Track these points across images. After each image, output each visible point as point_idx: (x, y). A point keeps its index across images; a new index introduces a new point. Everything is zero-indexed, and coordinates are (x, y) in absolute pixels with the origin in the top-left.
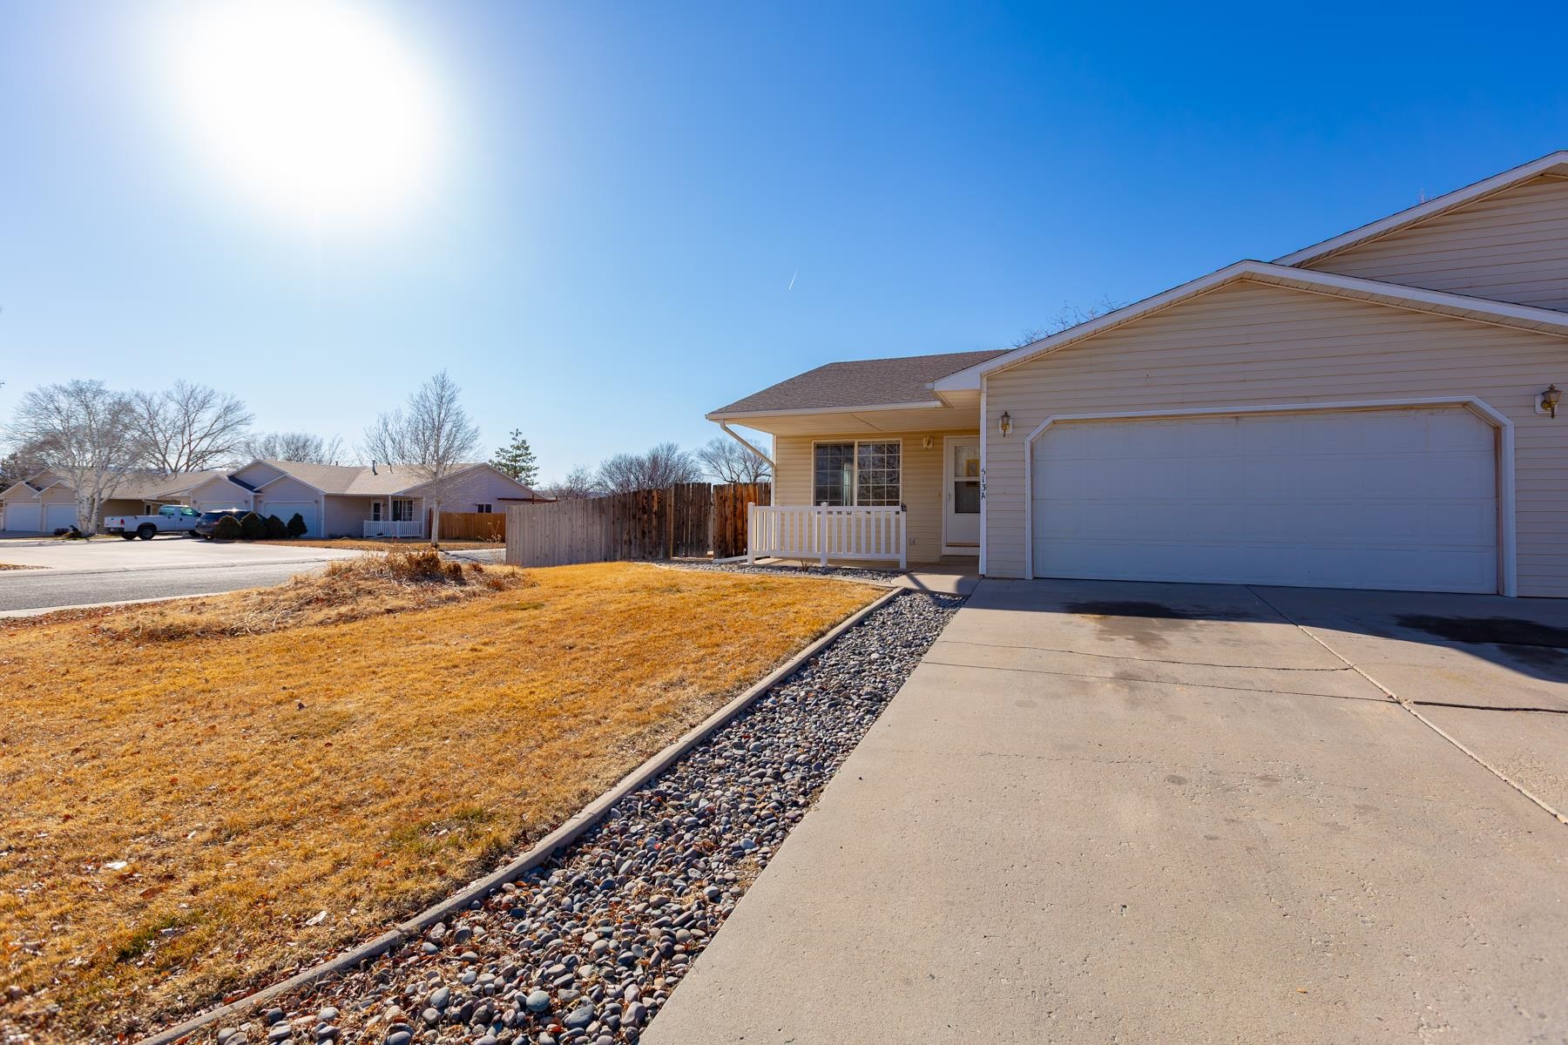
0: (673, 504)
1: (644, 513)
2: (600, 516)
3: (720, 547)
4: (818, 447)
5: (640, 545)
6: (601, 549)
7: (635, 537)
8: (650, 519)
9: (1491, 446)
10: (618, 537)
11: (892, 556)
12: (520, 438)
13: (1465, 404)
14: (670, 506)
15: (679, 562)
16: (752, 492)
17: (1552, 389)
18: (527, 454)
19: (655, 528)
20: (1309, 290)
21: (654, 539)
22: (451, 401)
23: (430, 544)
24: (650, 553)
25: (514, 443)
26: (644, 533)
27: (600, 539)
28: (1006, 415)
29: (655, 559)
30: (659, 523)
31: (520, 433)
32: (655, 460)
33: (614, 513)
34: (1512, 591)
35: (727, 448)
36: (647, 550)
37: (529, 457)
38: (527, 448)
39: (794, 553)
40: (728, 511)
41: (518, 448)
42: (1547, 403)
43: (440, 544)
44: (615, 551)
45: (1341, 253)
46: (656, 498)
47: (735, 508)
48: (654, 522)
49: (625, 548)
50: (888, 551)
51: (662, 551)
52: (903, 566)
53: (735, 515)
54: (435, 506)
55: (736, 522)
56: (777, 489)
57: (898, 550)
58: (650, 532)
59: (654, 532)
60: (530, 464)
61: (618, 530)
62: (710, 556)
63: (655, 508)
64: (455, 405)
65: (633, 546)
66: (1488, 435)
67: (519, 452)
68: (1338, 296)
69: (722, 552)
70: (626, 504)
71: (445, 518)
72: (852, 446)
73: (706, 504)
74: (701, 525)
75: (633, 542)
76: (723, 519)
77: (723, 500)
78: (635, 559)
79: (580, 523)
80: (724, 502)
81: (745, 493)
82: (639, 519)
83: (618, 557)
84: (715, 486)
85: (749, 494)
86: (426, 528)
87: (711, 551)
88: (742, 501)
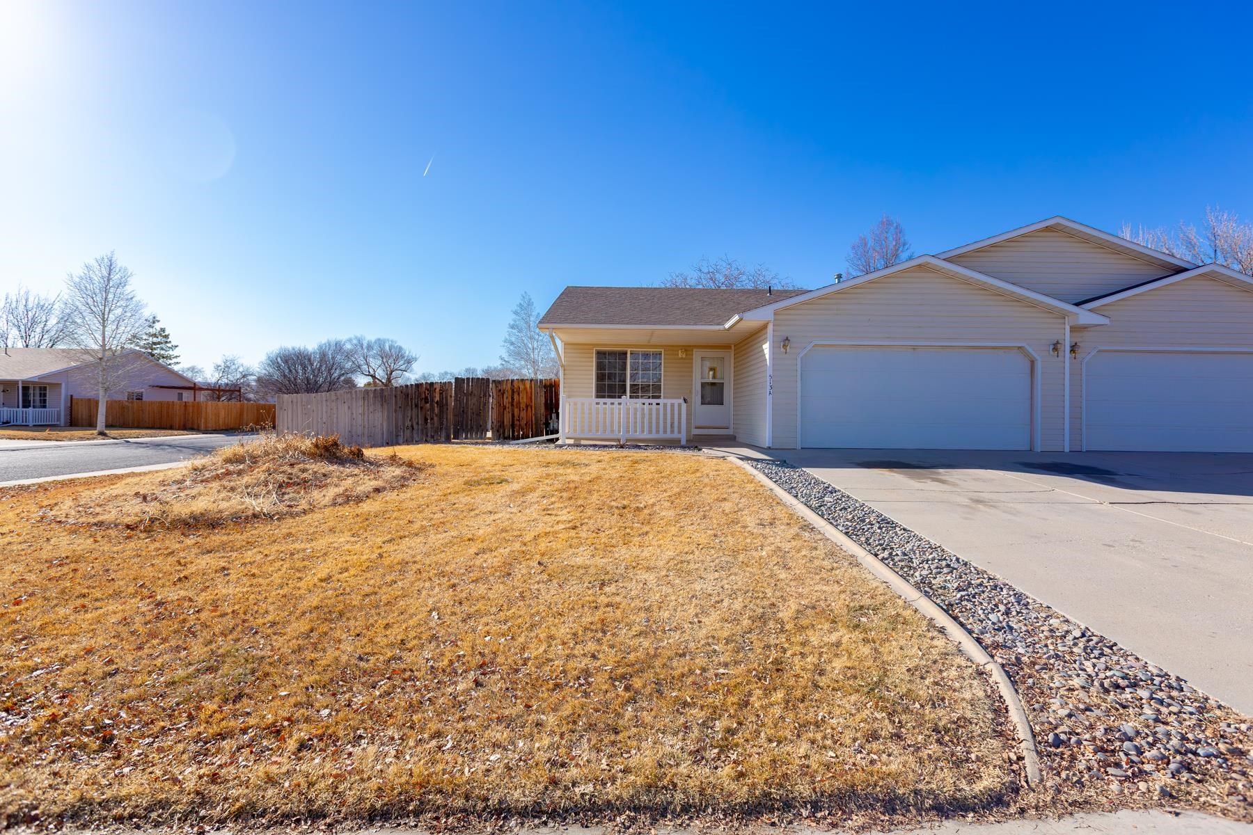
0: (453, 395)
1: (426, 403)
2: (382, 405)
3: (498, 431)
4: (601, 354)
5: (422, 430)
6: (383, 434)
7: (418, 424)
8: (432, 409)
9: (1029, 372)
10: (400, 423)
11: (676, 435)
12: (158, 326)
13: (1019, 348)
14: (451, 396)
15: (457, 443)
16: (528, 386)
17: (1058, 343)
18: (166, 342)
19: (437, 415)
20: (952, 277)
21: (436, 425)
23: (95, 432)
24: (432, 437)
25: (152, 331)
26: (426, 420)
27: (382, 425)
28: (787, 339)
29: (436, 442)
30: (441, 411)
31: (158, 321)
33: (396, 402)
34: (1038, 448)
36: (429, 434)
37: (169, 345)
38: (167, 337)
39: (599, 435)
40: (506, 401)
41: (155, 335)
42: (1055, 349)
43: (107, 432)
44: (397, 436)
45: (960, 256)
46: (437, 390)
47: (513, 398)
48: (436, 411)
49: (408, 433)
50: (672, 432)
51: (443, 435)
52: (683, 442)
53: (512, 405)
54: (101, 393)
55: (513, 411)
56: (566, 385)
57: (679, 432)
58: (432, 419)
59: (435, 418)
60: (171, 352)
61: (400, 416)
62: (489, 439)
63: (437, 398)
65: (415, 432)
66: (1028, 364)
67: (155, 340)
68: (967, 282)
69: (500, 435)
70: (408, 395)
71: (110, 406)
72: (625, 353)
73: (485, 395)
74: (480, 413)
75: (415, 426)
76: (501, 408)
77: (501, 393)
78: (417, 442)
79: (360, 411)
80: (503, 394)
81: (522, 387)
82: (421, 408)
83: (401, 440)
84: (494, 381)
85: (525, 389)
86: (65, 415)
87: (489, 434)
88: (519, 394)
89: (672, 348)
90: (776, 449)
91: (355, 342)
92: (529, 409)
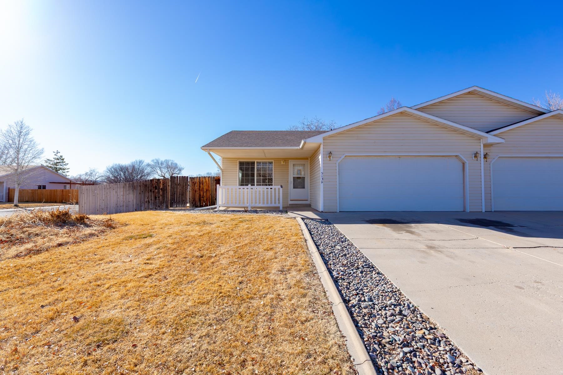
0: (170, 185)
1: (156, 189)
2: (133, 191)
3: (192, 203)
4: (241, 164)
5: (154, 203)
6: (133, 205)
7: (151, 200)
8: (159, 192)
9: (462, 169)
10: (142, 200)
11: (277, 205)
12: (59, 155)
13: (456, 156)
14: (169, 186)
15: (172, 210)
16: (207, 180)
17: (477, 153)
18: (63, 162)
19: (161, 195)
20: (419, 119)
21: (161, 200)
22: (27, 134)
23: (13, 205)
24: (159, 206)
25: (56, 157)
26: (156, 198)
27: (133, 201)
28: (331, 153)
29: (161, 209)
30: (163, 194)
31: (59, 152)
32: (134, 167)
33: (140, 189)
34: (468, 210)
35: (160, 163)
36: (157, 205)
37: (64, 163)
38: (63, 159)
39: (237, 205)
40: (197, 188)
41: (58, 159)
42: (476, 156)
43: (19, 204)
44: (141, 206)
45: (423, 108)
46: (162, 183)
47: (200, 187)
48: (161, 193)
49: (146, 204)
50: (275, 203)
51: (165, 205)
52: (281, 209)
53: (200, 190)
54: (16, 186)
55: (200, 193)
56: (224, 179)
57: (279, 203)
58: (159, 197)
59: (161, 197)
60: (65, 167)
61: (143, 196)
62: (188, 207)
63: (161, 187)
64: (30, 136)
65: (150, 204)
66: (461, 165)
67: (58, 161)
68: (427, 121)
69: (193, 205)
70: (146, 186)
71: (21, 192)
72: (254, 163)
73: (186, 185)
74: (183, 194)
75: (150, 201)
76: (194, 191)
77: (194, 183)
78: (151, 210)
79: (122, 193)
80: (195, 184)
81: (204, 180)
82: (153, 192)
83: (143, 209)
84: (190, 178)
85: (206, 181)
86: (6, 197)
87: (188, 205)
88: (203, 184)
89: (278, 160)
90: (326, 212)
91: (155, 161)
92: (208, 191)
